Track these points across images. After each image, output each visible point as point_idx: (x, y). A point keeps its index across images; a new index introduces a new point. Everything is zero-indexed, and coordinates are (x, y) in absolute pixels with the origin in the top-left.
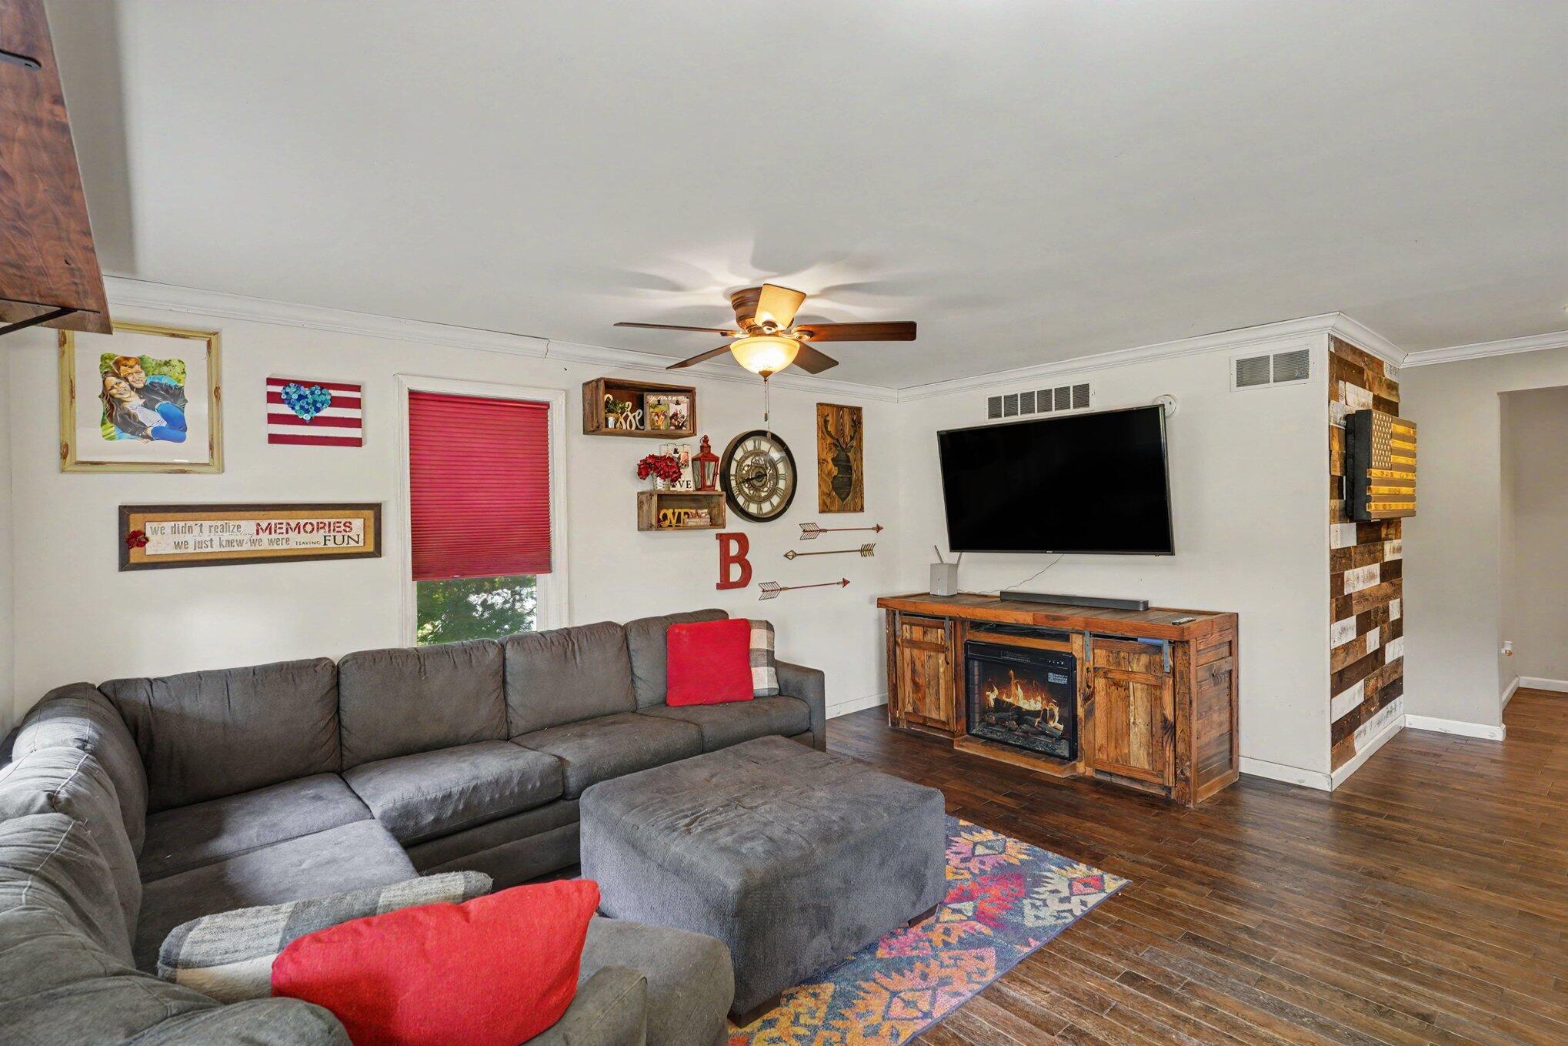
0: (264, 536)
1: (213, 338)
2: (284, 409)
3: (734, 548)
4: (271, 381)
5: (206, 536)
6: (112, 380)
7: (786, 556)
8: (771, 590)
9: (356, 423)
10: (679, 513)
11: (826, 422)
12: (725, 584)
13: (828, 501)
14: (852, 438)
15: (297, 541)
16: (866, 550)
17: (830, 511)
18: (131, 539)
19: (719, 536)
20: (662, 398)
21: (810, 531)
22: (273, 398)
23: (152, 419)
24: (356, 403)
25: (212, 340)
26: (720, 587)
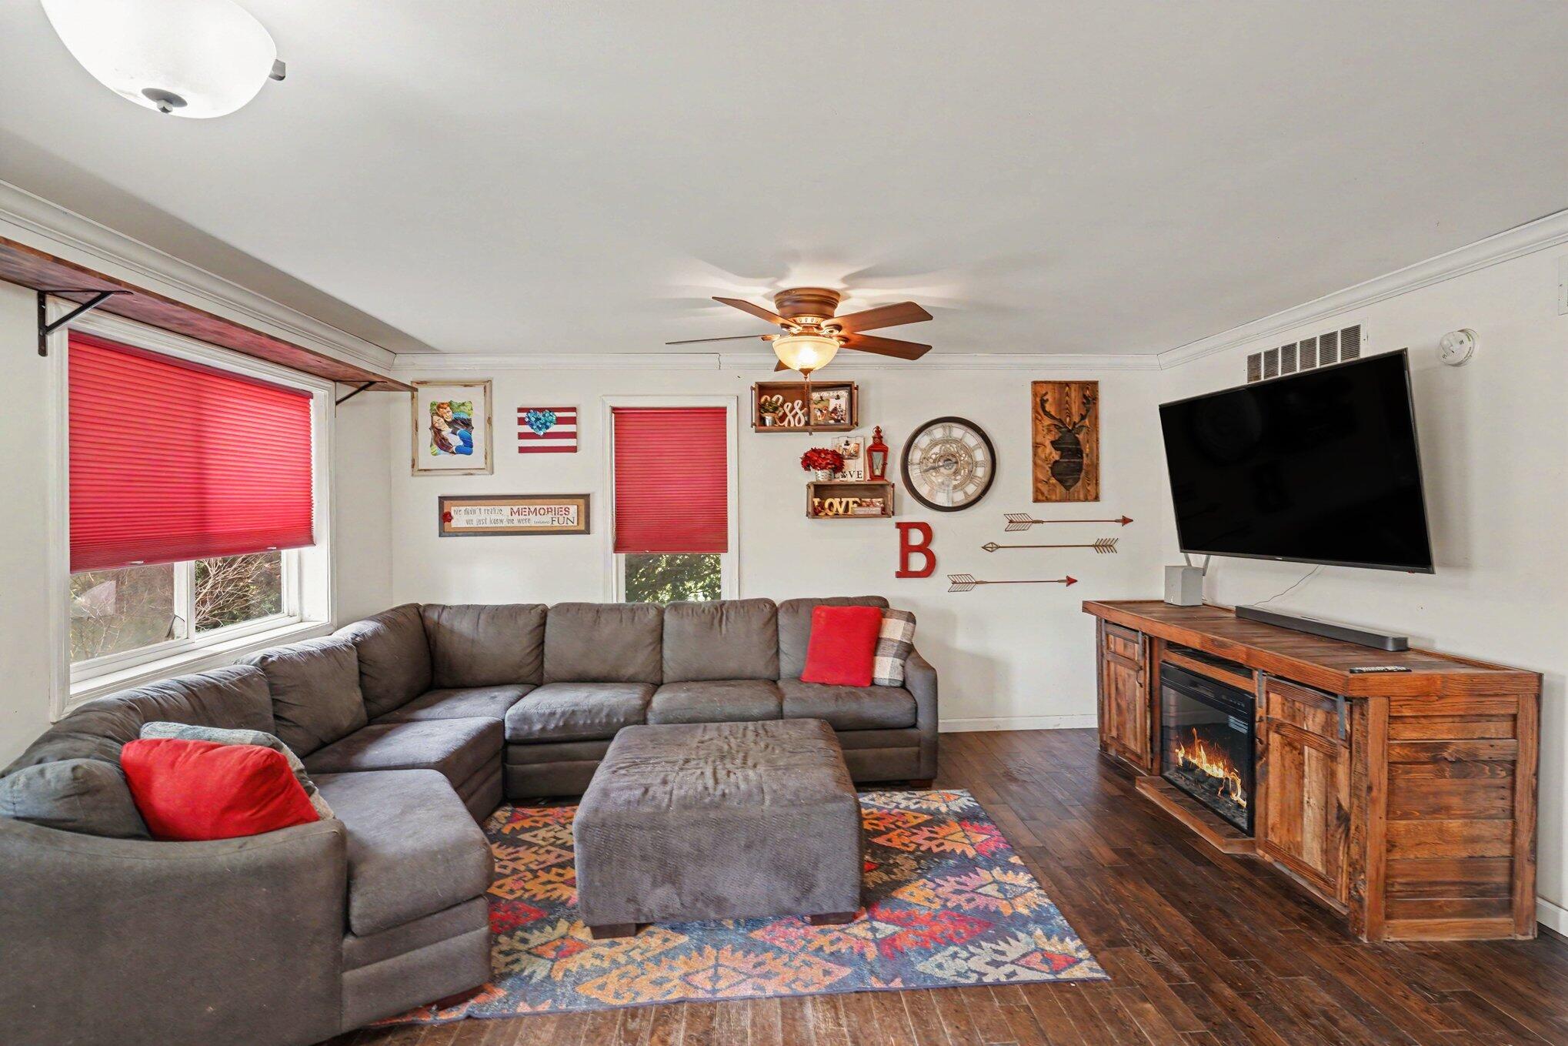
0: (516, 517)
1: (488, 384)
2: (527, 429)
3: (916, 537)
4: (520, 410)
5: (483, 517)
6: (436, 418)
7: (984, 548)
8: (962, 583)
9: (573, 435)
10: (848, 503)
11: (1043, 402)
12: (904, 572)
13: (1044, 488)
14: (1083, 417)
15: (535, 521)
16: (1104, 546)
17: (1048, 500)
18: (445, 517)
19: (899, 525)
20: (825, 394)
21: (1016, 523)
22: (521, 421)
23: (455, 441)
24: (573, 421)
25: (487, 385)
26: (899, 575)
